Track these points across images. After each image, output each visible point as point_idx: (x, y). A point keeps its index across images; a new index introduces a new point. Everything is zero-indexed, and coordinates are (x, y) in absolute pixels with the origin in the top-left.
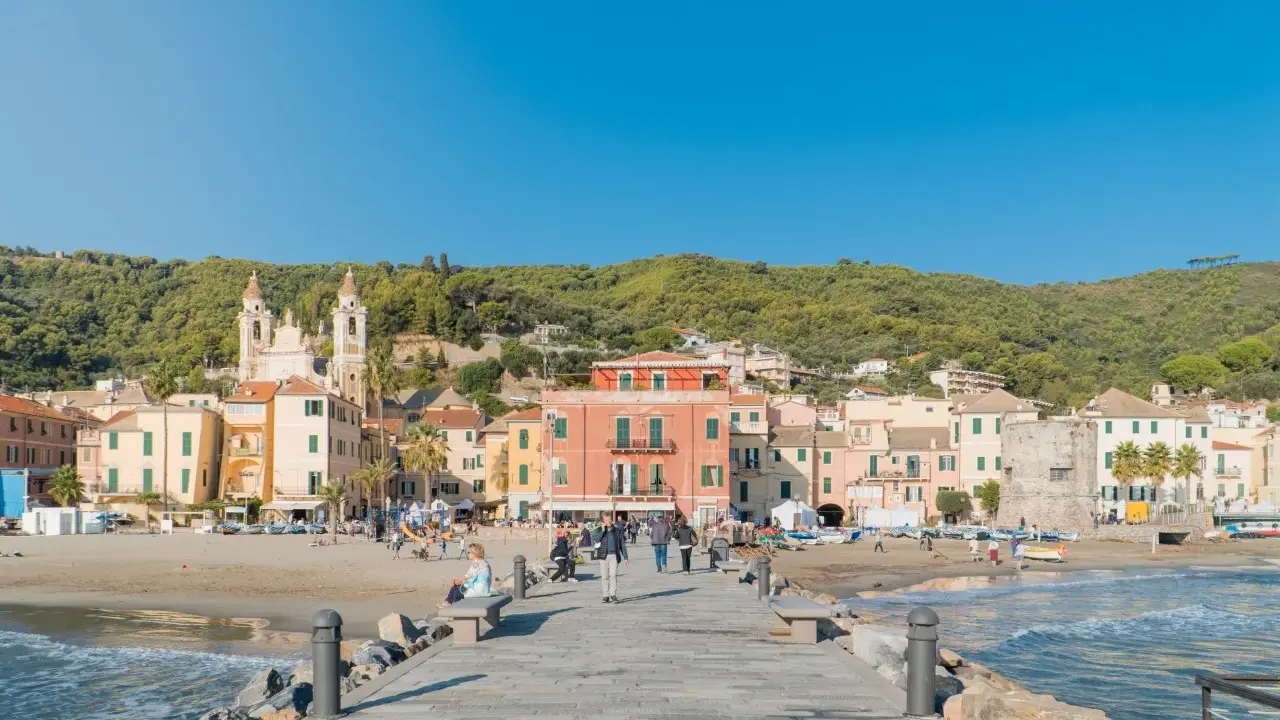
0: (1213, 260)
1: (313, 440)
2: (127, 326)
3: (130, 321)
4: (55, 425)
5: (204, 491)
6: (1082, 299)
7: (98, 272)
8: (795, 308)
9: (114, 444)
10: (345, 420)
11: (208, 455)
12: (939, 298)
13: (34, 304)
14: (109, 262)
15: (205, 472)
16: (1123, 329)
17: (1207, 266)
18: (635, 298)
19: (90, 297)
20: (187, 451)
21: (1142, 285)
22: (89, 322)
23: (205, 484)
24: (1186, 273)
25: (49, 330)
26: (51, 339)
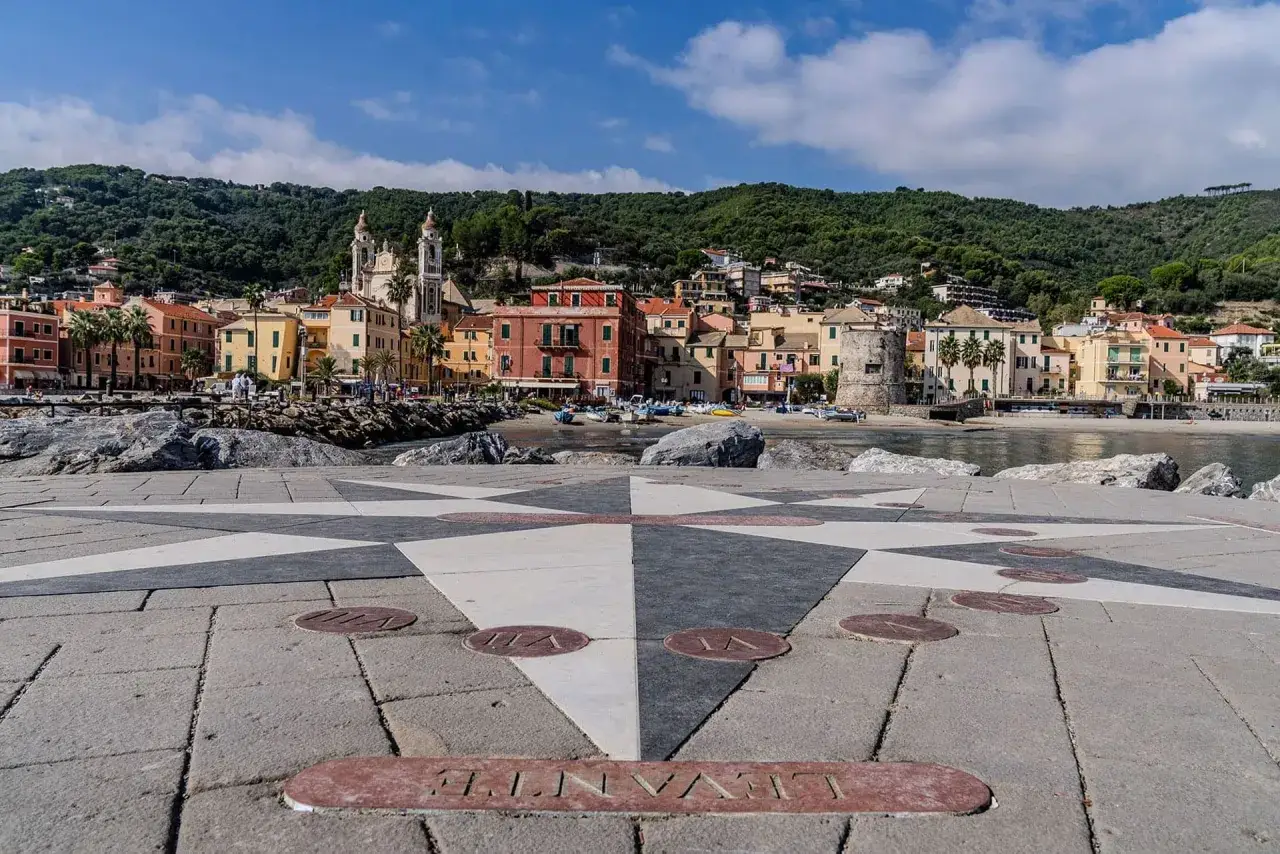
0: (1228, 188)
1: (356, 337)
2: (307, 243)
3: (311, 240)
4: (203, 325)
5: (288, 371)
6: (1110, 222)
7: (289, 201)
8: (842, 231)
9: (229, 340)
10: (384, 323)
11: (291, 348)
12: (979, 221)
13: (240, 227)
14: (298, 194)
15: (288, 359)
16: (1142, 249)
17: (1221, 193)
18: (714, 222)
19: (281, 222)
20: (276, 344)
21: (1164, 209)
22: (280, 240)
23: (288, 367)
24: (1204, 199)
25: (249, 248)
26: (249, 255)
